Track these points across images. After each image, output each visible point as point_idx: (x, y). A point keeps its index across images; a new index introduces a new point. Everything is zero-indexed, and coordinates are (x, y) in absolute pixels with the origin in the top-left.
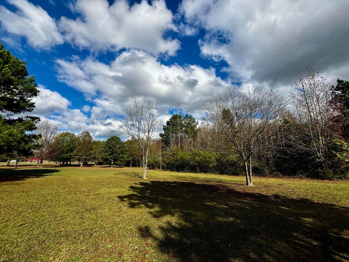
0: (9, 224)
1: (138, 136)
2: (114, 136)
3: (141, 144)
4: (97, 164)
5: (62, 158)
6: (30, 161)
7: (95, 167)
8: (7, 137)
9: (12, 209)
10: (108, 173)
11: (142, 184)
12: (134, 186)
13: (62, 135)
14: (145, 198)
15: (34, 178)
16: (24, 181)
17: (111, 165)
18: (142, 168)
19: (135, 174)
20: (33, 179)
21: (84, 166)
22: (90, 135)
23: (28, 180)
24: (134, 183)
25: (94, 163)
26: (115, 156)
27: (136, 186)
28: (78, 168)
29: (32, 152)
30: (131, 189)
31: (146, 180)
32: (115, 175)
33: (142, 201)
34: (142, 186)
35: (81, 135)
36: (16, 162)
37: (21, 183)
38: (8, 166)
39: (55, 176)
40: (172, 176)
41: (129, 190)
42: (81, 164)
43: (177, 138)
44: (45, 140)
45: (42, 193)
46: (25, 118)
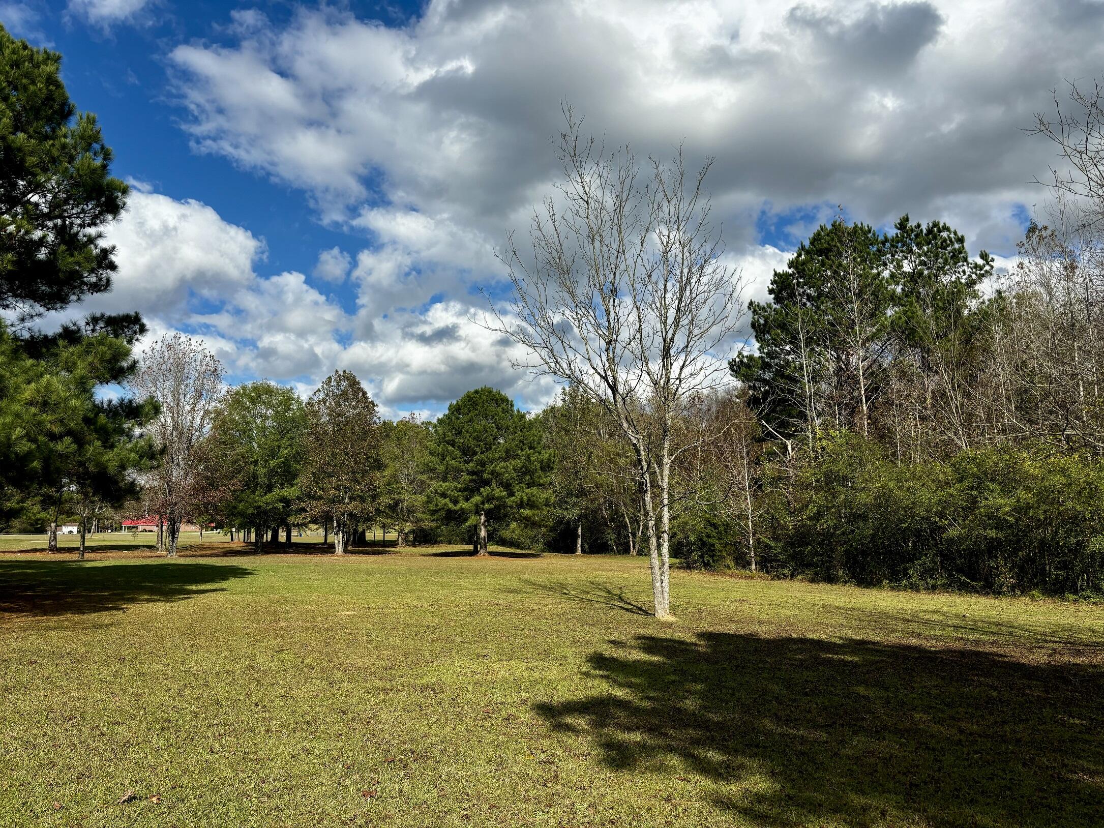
0: (91, 792)
1: (605, 378)
2: (479, 388)
3: (625, 425)
4: (411, 537)
5: (251, 511)
6: (129, 528)
7: (406, 555)
8: (35, 415)
9: (92, 730)
10: (466, 582)
11: (650, 644)
12: (607, 654)
13: (237, 400)
14: (681, 719)
15: (154, 601)
16: (119, 615)
17: (475, 544)
18: (642, 562)
19: (609, 592)
20: (151, 605)
21: (350, 548)
22: (362, 390)
23: (132, 608)
24: (610, 642)
25: (392, 535)
26: (493, 498)
27: (620, 654)
28: (325, 559)
29: (133, 484)
30: (595, 668)
31: (670, 625)
32: (504, 595)
33: (666, 735)
34: (655, 659)
35: (322, 396)
36: (79, 532)
37: (112, 624)
38: (54, 549)
39: (232, 594)
40: (827, 608)
41: (587, 674)
42: (337, 539)
43: (845, 376)
44: (175, 427)
45: (195, 669)
46: (88, 324)
